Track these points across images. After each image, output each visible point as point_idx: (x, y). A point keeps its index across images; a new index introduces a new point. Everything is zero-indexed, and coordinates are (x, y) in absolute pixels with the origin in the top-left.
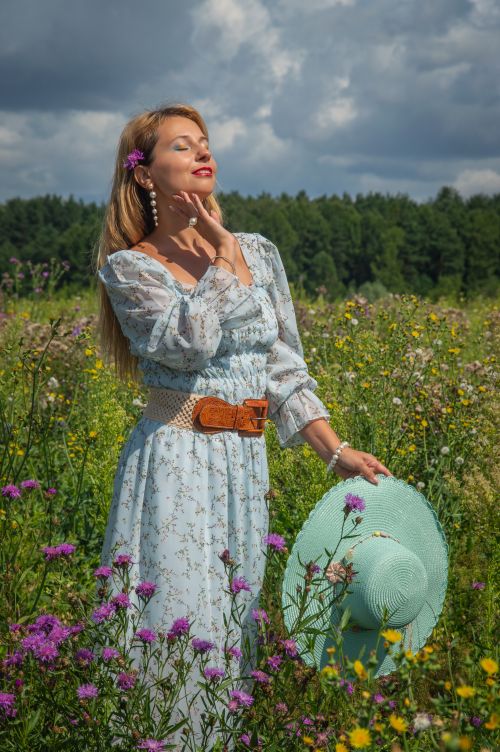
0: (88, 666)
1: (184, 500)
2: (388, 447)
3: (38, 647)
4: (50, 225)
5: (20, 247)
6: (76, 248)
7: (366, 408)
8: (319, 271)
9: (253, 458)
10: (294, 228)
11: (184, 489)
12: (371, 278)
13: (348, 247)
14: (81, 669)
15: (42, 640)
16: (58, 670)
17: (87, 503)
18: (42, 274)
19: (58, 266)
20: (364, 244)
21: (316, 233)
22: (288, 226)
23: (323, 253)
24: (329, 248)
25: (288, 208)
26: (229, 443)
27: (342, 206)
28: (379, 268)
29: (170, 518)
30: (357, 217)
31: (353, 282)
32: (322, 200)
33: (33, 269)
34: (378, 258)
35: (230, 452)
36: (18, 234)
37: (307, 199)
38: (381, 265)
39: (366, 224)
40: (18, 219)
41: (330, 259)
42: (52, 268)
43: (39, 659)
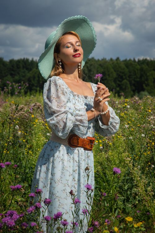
0: (25, 229)
1: (65, 171)
2: (140, 152)
3: (8, 222)
4: (25, 69)
5: (13, 77)
6: (34, 78)
7: (132, 138)
8: (124, 87)
9: (88, 158)
10: (115, 71)
11: (65, 167)
12: (143, 90)
13: (135, 78)
14: (23, 230)
15: (9, 219)
16: (14, 230)
17: (31, 171)
18: (18, 87)
19: (24, 85)
20: (141, 77)
21: (123, 73)
22: (112, 70)
23: (125, 81)
24: (128, 78)
25: (113, 63)
26: (80, 151)
27: (133, 63)
28: (146, 86)
29: (60, 178)
30: (138, 67)
31: (136, 91)
32: (125, 61)
33: (15, 85)
34: (146, 82)
35: (80, 154)
36: (13, 72)
37: (120, 60)
38: (147, 85)
39: (142, 70)
40: (13, 66)
41: (128, 83)
42: (22, 85)
43: (8, 226)
